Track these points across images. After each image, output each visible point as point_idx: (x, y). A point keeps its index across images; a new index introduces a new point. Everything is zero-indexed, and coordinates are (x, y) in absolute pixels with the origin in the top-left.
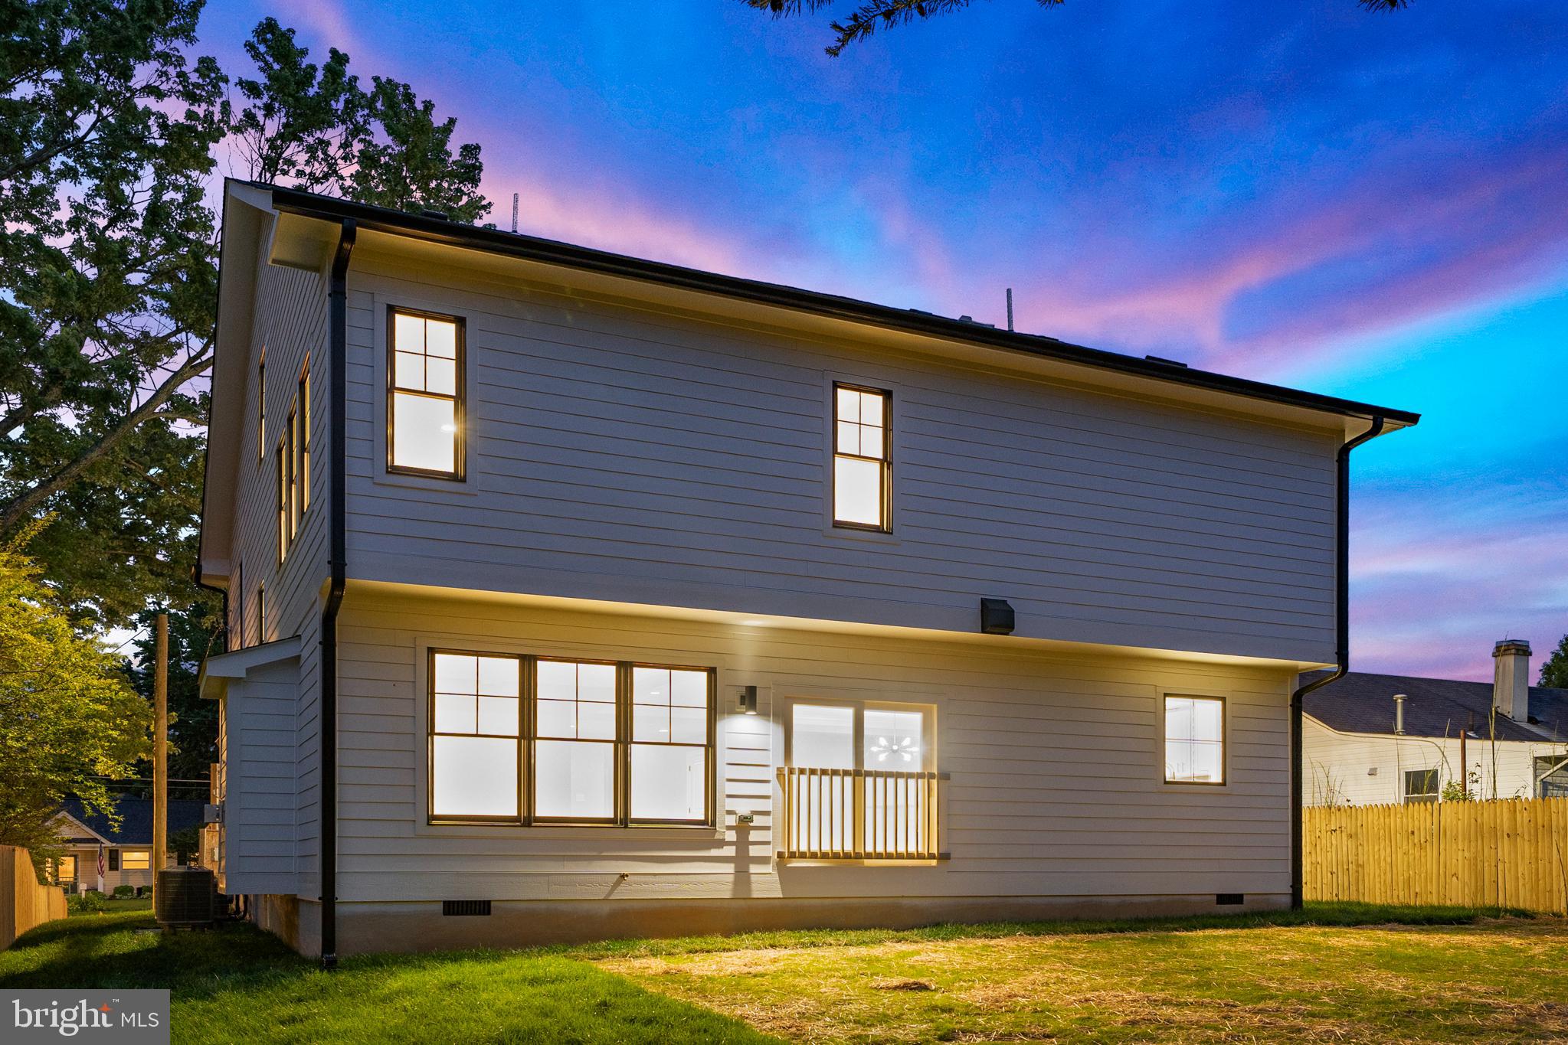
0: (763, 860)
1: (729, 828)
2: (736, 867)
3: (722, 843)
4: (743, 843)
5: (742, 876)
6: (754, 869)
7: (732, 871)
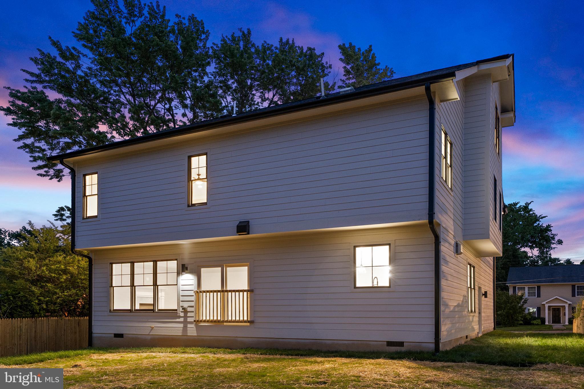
0: (191, 323)
1: (182, 312)
2: (184, 325)
3: (180, 317)
4: (186, 317)
5: (185, 328)
6: (189, 326)
7: (182, 326)
